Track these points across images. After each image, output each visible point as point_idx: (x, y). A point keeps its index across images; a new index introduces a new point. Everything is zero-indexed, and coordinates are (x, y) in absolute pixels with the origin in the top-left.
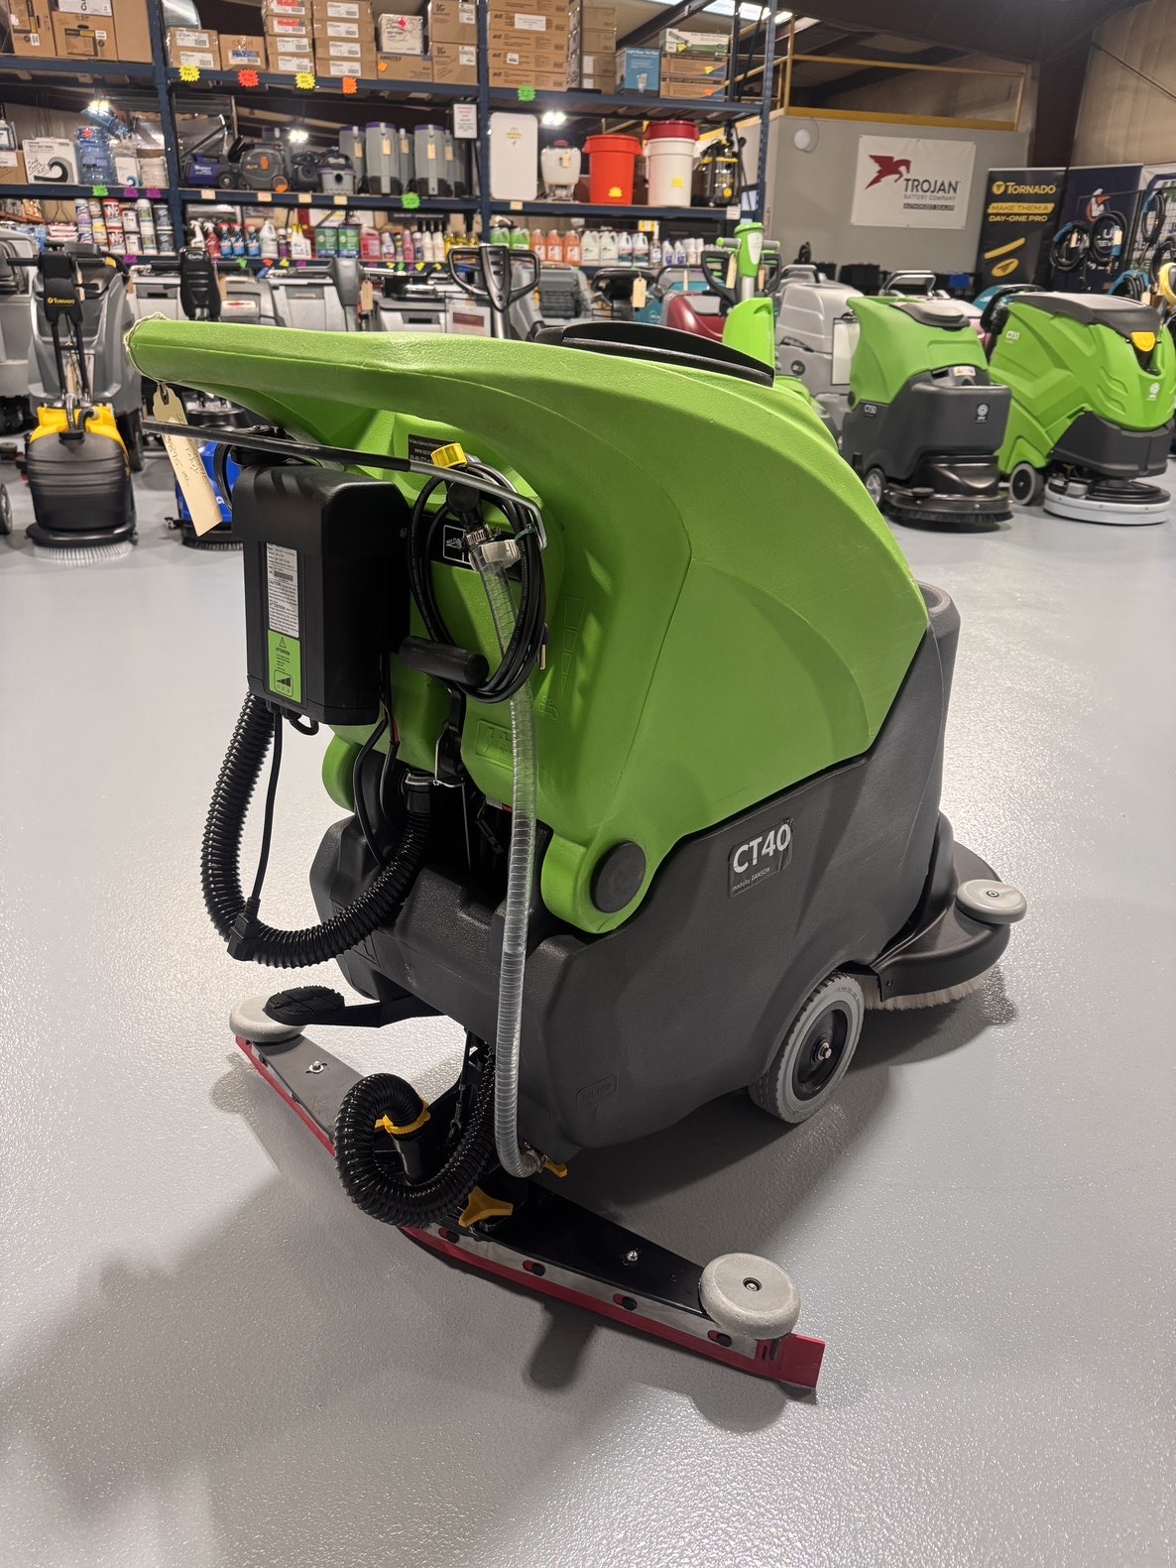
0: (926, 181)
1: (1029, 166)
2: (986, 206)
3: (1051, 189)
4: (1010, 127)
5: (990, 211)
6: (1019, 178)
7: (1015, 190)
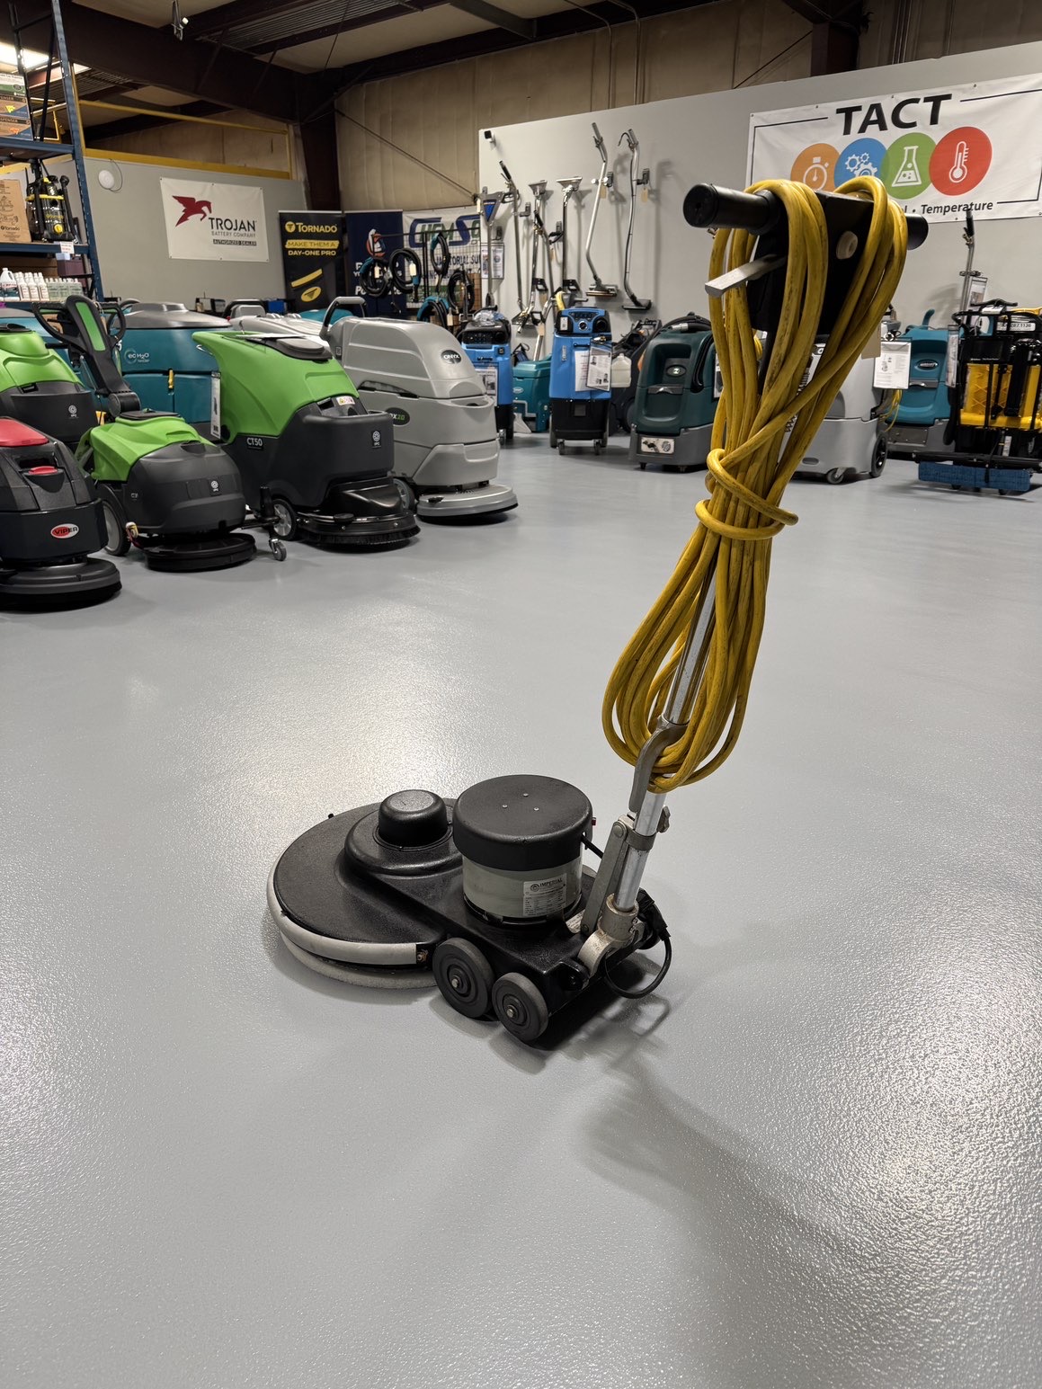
0: (227, 220)
1: (309, 209)
2: (283, 243)
3: (333, 229)
4: (287, 176)
5: (287, 246)
6: (305, 219)
7: (305, 229)
